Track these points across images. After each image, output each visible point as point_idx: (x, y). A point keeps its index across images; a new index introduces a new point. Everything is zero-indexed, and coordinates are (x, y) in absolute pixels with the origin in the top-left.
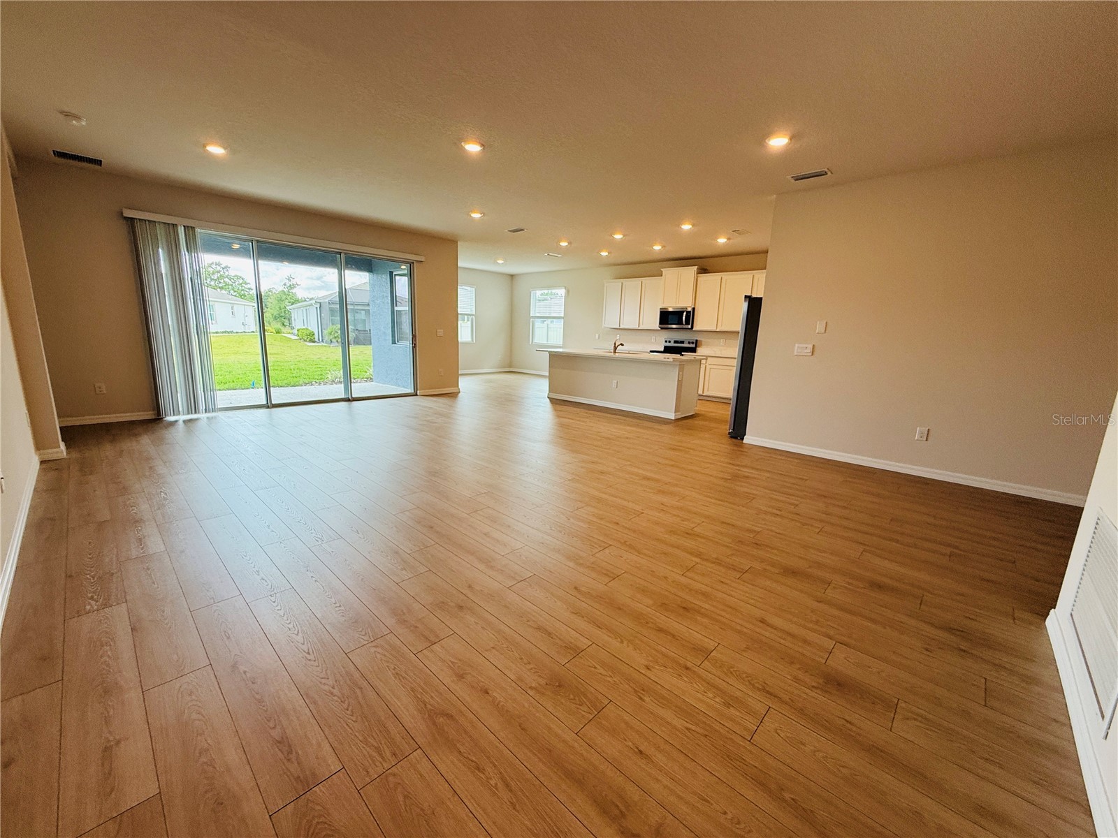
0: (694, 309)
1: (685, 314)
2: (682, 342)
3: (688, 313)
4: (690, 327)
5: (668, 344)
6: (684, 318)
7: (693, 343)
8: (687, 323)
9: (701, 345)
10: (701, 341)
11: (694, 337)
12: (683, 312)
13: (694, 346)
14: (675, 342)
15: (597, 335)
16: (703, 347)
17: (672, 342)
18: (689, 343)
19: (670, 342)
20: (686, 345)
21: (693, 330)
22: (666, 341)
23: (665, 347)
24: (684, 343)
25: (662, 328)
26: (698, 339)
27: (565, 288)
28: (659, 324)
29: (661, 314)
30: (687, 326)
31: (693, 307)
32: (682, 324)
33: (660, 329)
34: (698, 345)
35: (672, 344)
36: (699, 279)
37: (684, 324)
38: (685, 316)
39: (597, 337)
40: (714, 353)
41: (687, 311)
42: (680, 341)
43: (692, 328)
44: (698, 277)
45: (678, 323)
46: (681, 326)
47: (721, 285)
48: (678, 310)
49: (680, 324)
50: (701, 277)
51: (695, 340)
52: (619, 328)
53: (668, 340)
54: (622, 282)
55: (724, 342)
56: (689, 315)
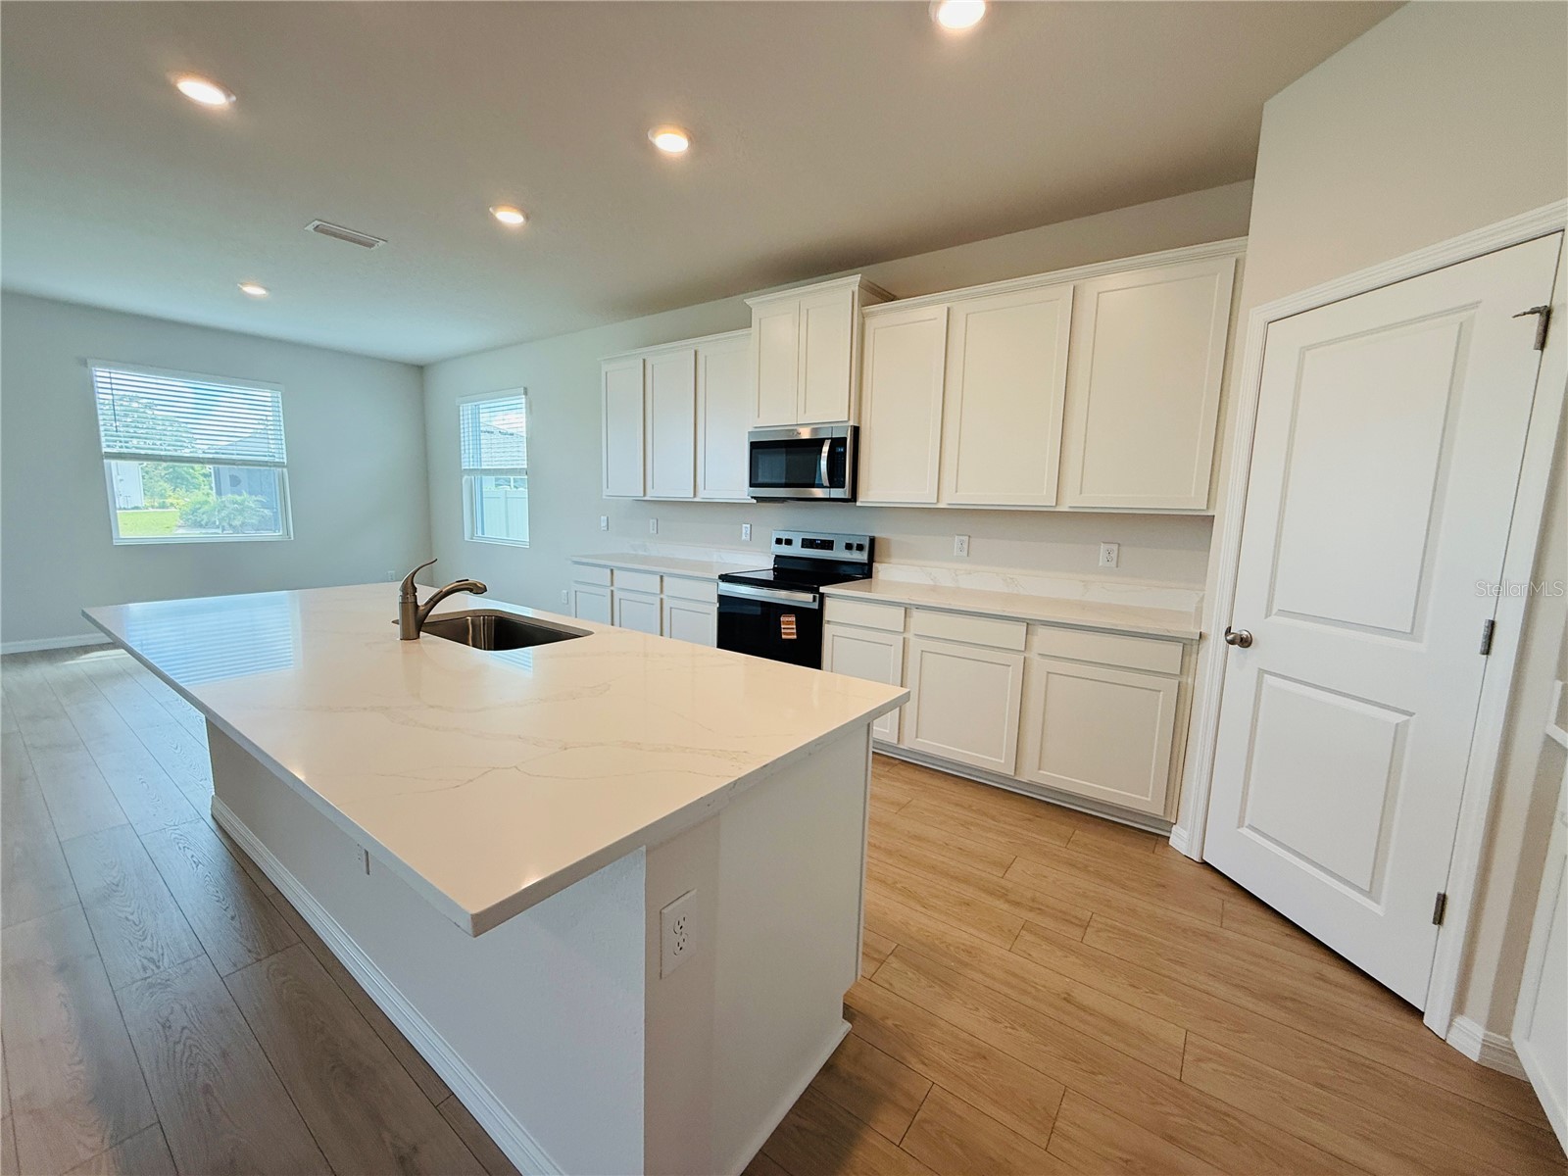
0: (856, 431)
1: (826, 449)
2: (828, 545)
3: (838, 443)
4: (847, 493)
5: (785, 550)
6: (824, 463)
7: (860, 548)
8: (836, 480)
9: (889, 556)
10: (885, 544)
11: (861, 530)
12: (820, 442)
13: (862, 557)
14: (808, 543)
16: (893, 561)
17: (797, 542)
18: (849, 547)
19: (789, 542)
20: (839, 554)
21: (858, 504)
22: (779, 541)
23: (778, 558)
24: (832, 549)
25: (759, 499)
26: (876, 535)
27: (526, 393)
28: (751, 485)
29: (754, 451)
30: (837, 493)
31: (851, 423)
32: (821, 486)
33: (755, 501)
34: (876, 558)
35: (796, 550)
36: (868, 322)
37: (826, 482)
38: (826, 455)
39: (604, 524)
40: (932, 583)
41: (831, 438)
42: (821, 540)
43: (854, 497)
44: (863, 316)
45: (807, 481)
46: (818, 493)
47: (949, 338)
48: (805, 434)
49: (813, 486)
50: (873, 314)
51: (868, 538)
52: (645, 498)
53: (784, 536)
54: (645, 357)
55: (966, 546)
56: (841, 452)
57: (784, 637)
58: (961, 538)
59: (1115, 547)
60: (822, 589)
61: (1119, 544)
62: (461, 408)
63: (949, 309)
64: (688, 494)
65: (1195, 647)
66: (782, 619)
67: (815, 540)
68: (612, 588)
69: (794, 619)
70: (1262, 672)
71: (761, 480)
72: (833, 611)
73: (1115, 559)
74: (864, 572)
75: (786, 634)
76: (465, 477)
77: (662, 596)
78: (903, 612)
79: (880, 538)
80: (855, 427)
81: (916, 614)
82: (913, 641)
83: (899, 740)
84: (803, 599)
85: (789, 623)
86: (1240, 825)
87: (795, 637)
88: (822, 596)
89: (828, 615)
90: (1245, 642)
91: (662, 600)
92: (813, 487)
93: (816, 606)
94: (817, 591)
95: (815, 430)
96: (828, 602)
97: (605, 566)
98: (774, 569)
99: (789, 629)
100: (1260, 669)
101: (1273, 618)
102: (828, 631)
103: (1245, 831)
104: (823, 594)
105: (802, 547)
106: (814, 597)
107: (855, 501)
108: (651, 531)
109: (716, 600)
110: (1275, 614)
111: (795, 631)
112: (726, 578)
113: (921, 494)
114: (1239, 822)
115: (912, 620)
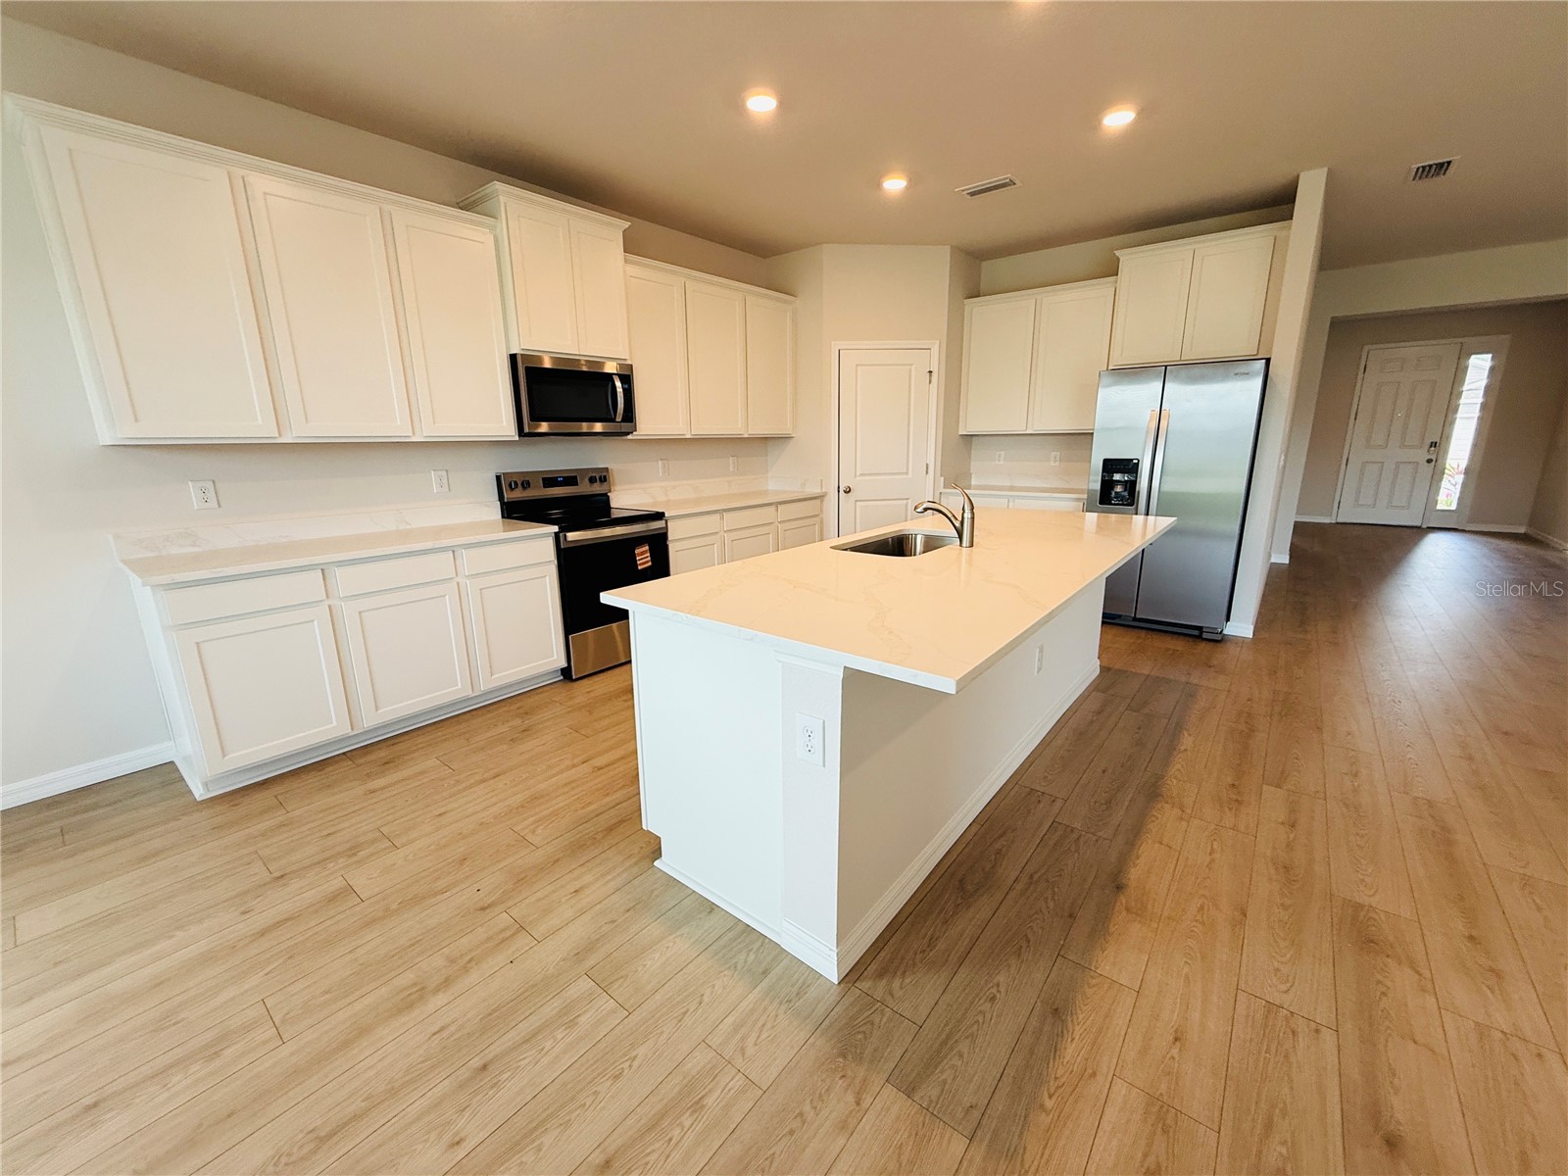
2: (572, 481)
7: (604, 480)
8: (626, 414)
12: (610, 377)
13: (604, 488)
14: (546, 484)
16: (619, 487)
17: (535, 483)
18: (592, 480)
19: (527, 484)
20: (586, 488)
22: (514, 485)
24: (577, 485)
38: (622, 390)
53: (520, 478)
63: (685, 284)
65: (823, 499)
66: (636, 551)
67: (555, 477)
69: (647, 548)
70: (856, 501)
75: (641, 564)
78: (719, 516)
81: (725, 516)
82: (725, 536)
85: (642, 553)
88: (666, 520)
89: (670, 536)
90: (848, 491)
96: (670, 524)
99: (644, 558)
105: (545, 487)
110: (859, 476)
111: (649, 559)
115: (724, 521)
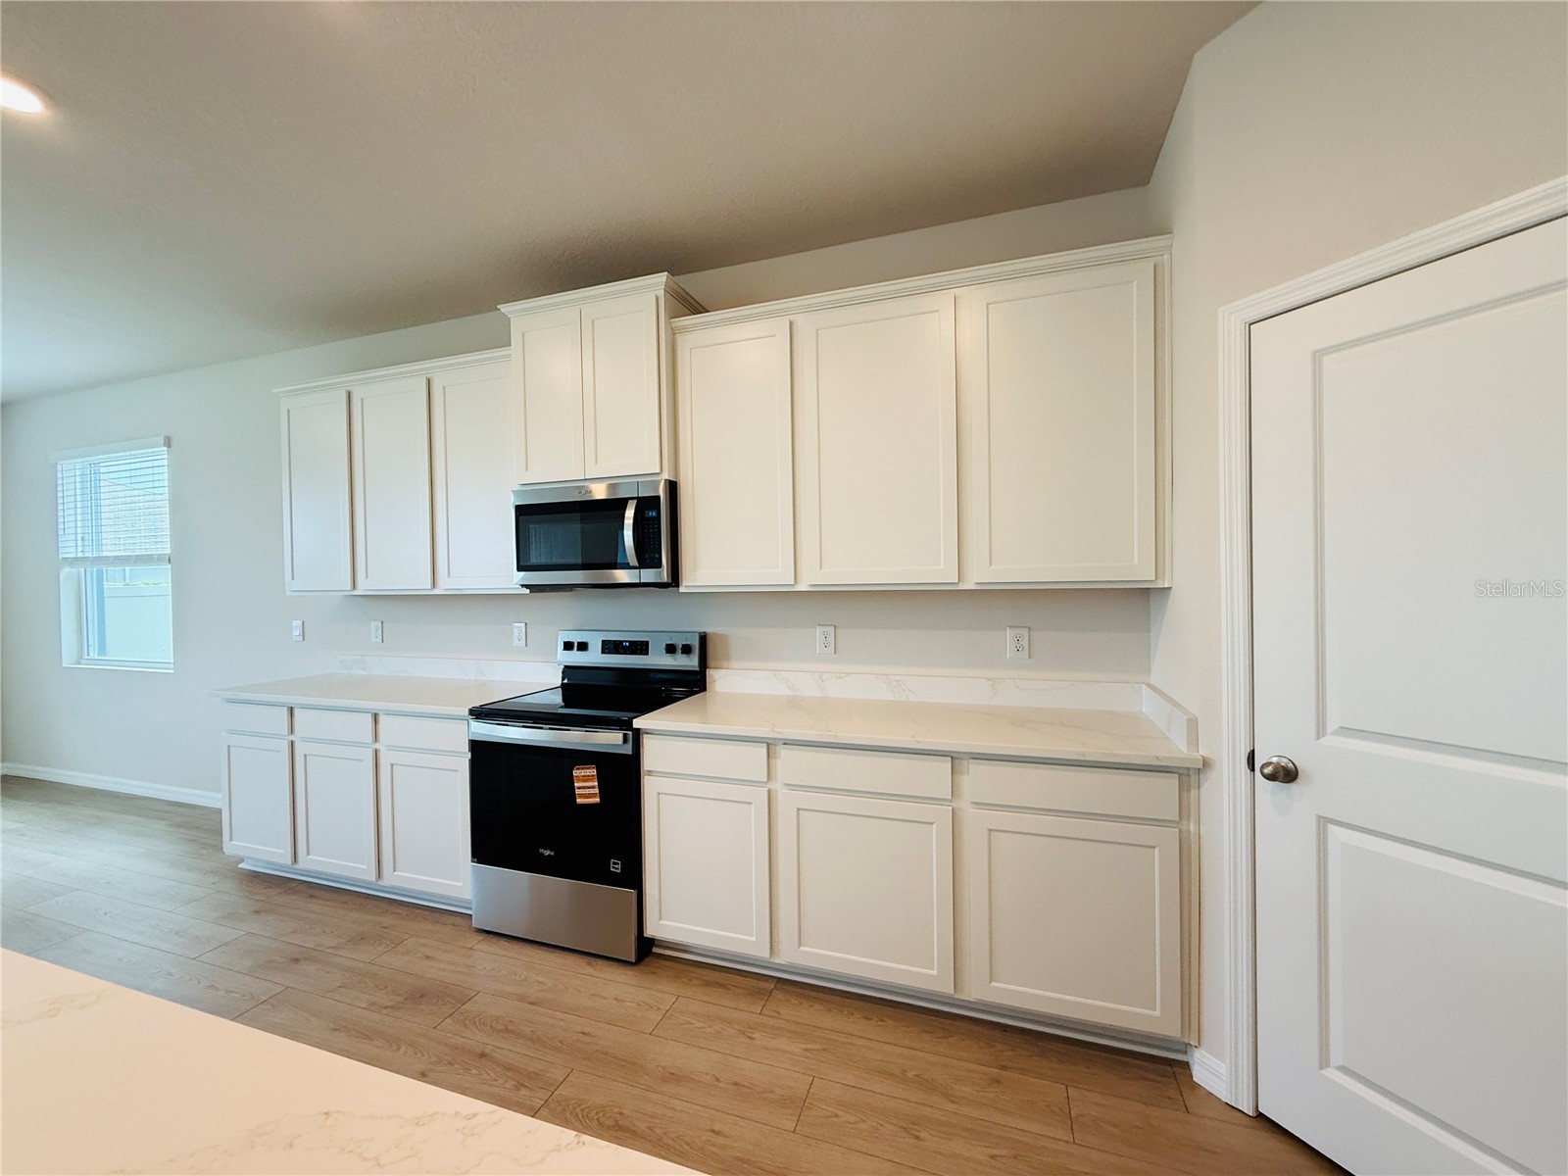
0: (673, 487)
1: (630, 513)
2: (640, 648)
3: (647, 504)
4: (664, 574)
5: (576, 658)
6: (630, 533)
7: (687, 650)
8: (647, 556)
9: (727, 657)
10: (724, 638)
11: (687, 623)
12: (621, 504)
13: (691, 662)
14: (609, 647)
15: (297, 623)
16: (734, 664)
17: (595, 646)
18: (671, 649)
19: (583, 647)
20: (657, 659)
21: (682, 589)
22: (568, 646)
23: (568, 670)
24: (647, 654)
25: (534, 588)
26: (708, 630)
27: (168, 442)
28: (519, 569)
29: (521, 518)
30: (648, 575)
31: (666, 476)
32: (626, 566)
33: (528, 591)
34: (711, 662)
35: (594, 657)
36: (679, 338)
37: (632, 560)
38: (632, 521)
39: (297, 632)
40: (789, 693)
41: (637, 498)
42: (629, 642)
43: (675, 580)
44: (673, 333)
45: (606, 560)
46: (622, 576)
47: (795, 362)
48: (600, 492)
49: (614, 566)
50: (686, 329)
51: (697, 635)
52: (355, 593)
53: (576, 638)
54: (349, 389)
55: (831, 639)
56: (652, 518)
57: (579, 801)
58: (825, 629)
59: (1025, 632)
60: (637, 723)
61: (1029, 629)
62: (59, 467)
63: (791, 323)
64: (423, 584)
65: (1194, 778)
66: (576, 773)
67: (622, 642)
68: (292, 738)
69: (594, 772)
70: (1323, 822)
71: (534, 561)
72: (652, 755)
73: (1027, 647)
74: (693, 683)
75: (583, 797)
76: (65, 571)
77: (377, 746)
78: (765, 750)
79: (714, 634)
80: (670, 481)
81: (785, 754)
82: (783, 795)
83: (771, 952)
84: (609, 740)
85: (586, 779)
86: (1324, 1062)
87: (598, 800)
88: (637, 733)
89: (648, 762)
90: (1286, 775)
91: (376, 752)
92: (616, 568)
93: (628, 750)
94: (627, 725)
95: (612, 487)
96: (647, 742)
97: (281, 705)
98: (563, 686)
99: (586, 787)
100: (1320, 818)
101: (1329, 740)
102: (650, 787)
103: (1331, 1073)
104: (639, 729)
105: (603, 652)
106: (625, 736)
107: (678, 586)
108: (373, 639)
109: (466, 748)
110: (1333, 734)
111: (597, 791)
112: (480, 713)
113: (771, 572)
114: (1321, 1059)
115: (779, 761)
